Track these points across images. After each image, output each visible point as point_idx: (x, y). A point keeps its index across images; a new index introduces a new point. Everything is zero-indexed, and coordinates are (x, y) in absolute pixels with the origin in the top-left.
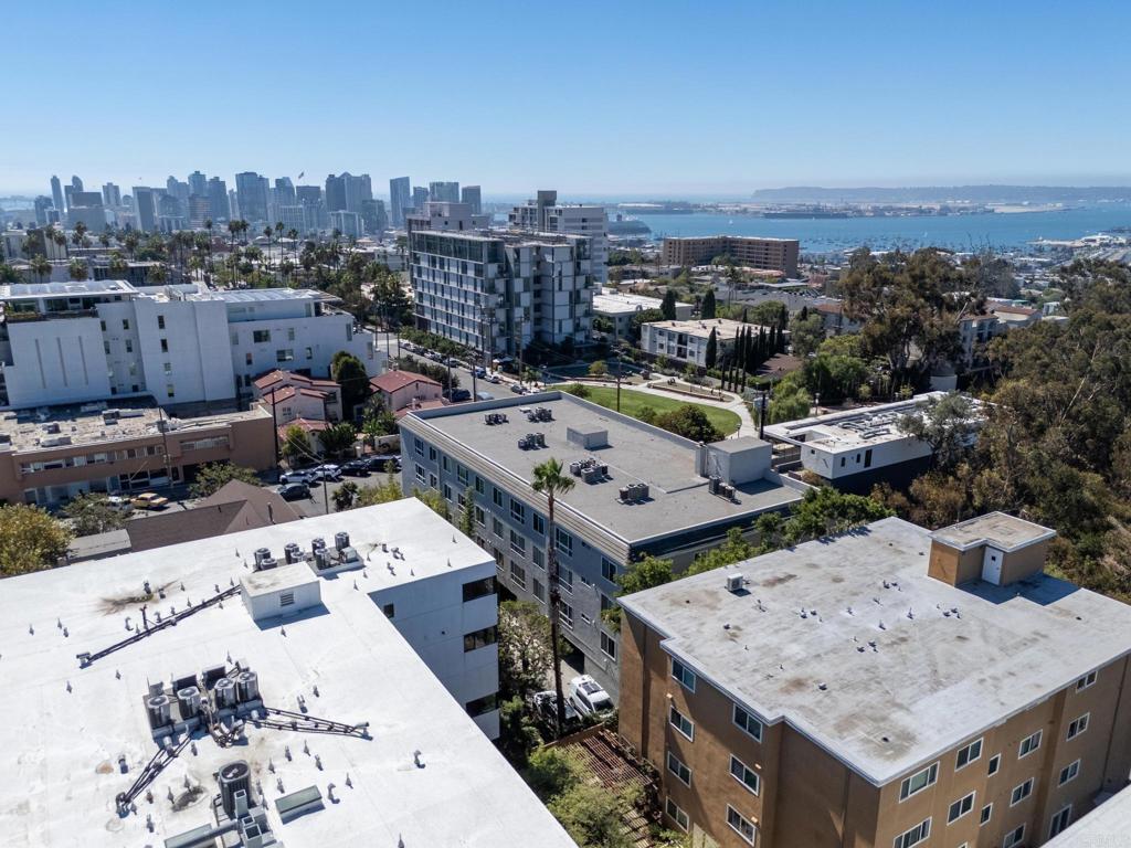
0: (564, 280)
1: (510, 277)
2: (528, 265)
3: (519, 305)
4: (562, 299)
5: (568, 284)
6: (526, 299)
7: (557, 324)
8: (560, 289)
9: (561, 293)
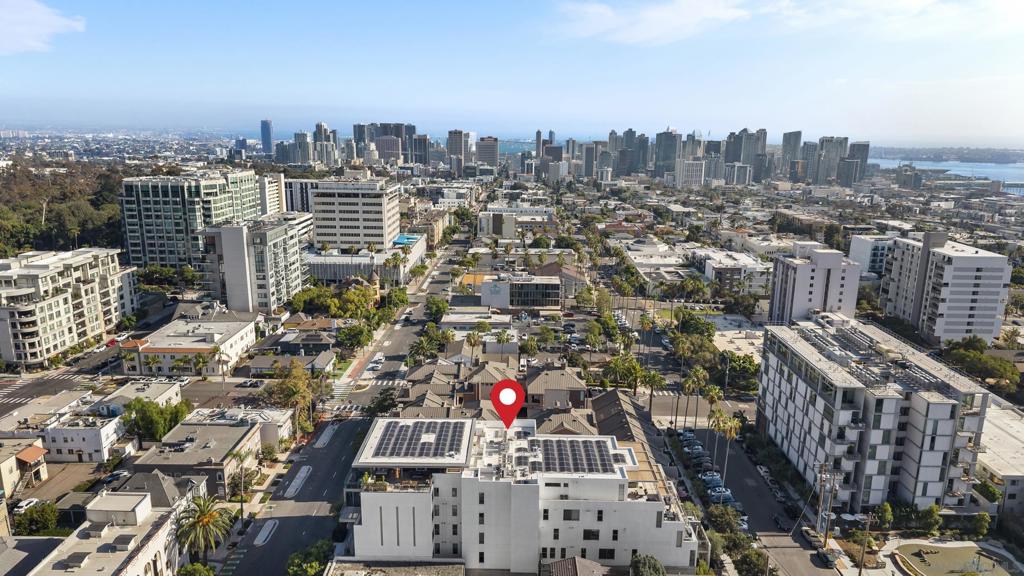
0: (938, 439)
1: (868, 426)
2: (892, 416)
3: (873, 457)
4: (932, 460)
5: (942, 444)
6: (884, 452)
7: (920, 487)
8: (932, 448)
9: (932, 454)
